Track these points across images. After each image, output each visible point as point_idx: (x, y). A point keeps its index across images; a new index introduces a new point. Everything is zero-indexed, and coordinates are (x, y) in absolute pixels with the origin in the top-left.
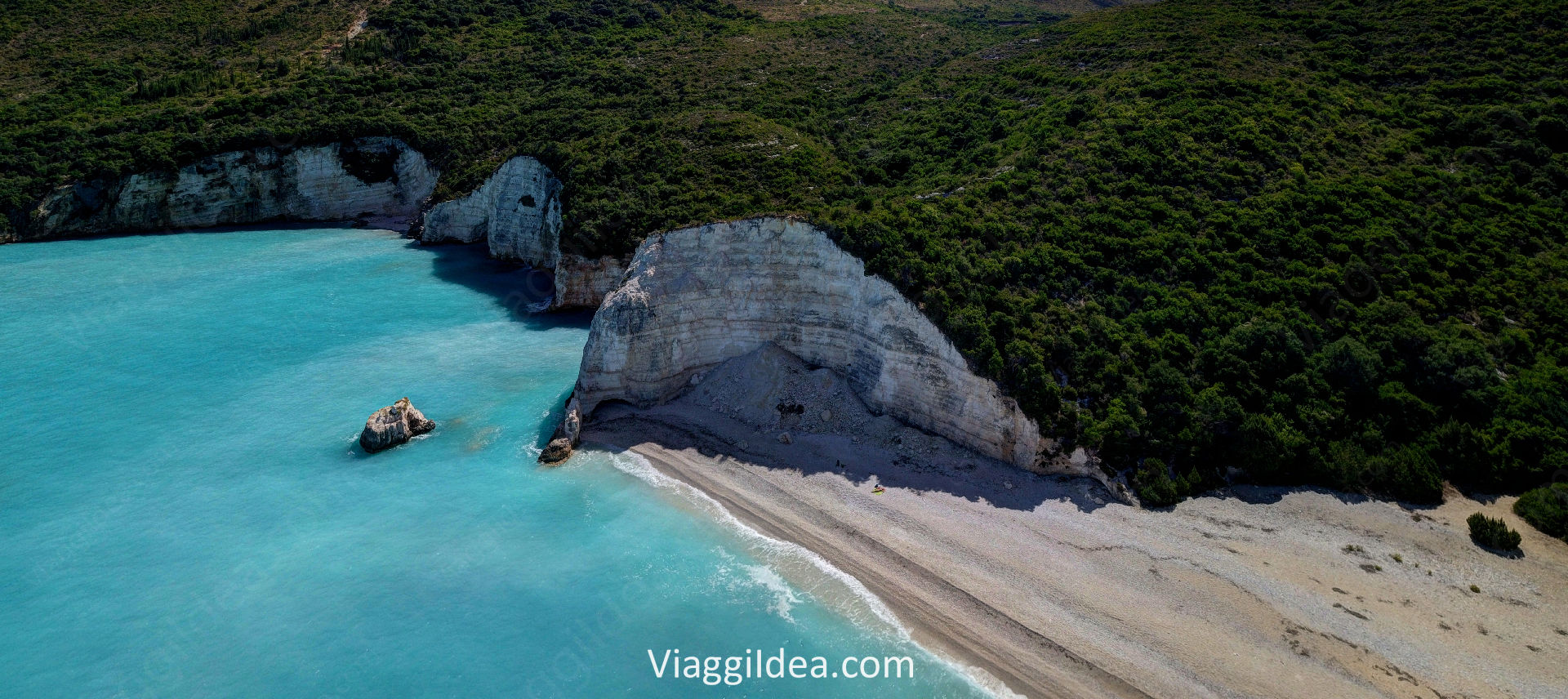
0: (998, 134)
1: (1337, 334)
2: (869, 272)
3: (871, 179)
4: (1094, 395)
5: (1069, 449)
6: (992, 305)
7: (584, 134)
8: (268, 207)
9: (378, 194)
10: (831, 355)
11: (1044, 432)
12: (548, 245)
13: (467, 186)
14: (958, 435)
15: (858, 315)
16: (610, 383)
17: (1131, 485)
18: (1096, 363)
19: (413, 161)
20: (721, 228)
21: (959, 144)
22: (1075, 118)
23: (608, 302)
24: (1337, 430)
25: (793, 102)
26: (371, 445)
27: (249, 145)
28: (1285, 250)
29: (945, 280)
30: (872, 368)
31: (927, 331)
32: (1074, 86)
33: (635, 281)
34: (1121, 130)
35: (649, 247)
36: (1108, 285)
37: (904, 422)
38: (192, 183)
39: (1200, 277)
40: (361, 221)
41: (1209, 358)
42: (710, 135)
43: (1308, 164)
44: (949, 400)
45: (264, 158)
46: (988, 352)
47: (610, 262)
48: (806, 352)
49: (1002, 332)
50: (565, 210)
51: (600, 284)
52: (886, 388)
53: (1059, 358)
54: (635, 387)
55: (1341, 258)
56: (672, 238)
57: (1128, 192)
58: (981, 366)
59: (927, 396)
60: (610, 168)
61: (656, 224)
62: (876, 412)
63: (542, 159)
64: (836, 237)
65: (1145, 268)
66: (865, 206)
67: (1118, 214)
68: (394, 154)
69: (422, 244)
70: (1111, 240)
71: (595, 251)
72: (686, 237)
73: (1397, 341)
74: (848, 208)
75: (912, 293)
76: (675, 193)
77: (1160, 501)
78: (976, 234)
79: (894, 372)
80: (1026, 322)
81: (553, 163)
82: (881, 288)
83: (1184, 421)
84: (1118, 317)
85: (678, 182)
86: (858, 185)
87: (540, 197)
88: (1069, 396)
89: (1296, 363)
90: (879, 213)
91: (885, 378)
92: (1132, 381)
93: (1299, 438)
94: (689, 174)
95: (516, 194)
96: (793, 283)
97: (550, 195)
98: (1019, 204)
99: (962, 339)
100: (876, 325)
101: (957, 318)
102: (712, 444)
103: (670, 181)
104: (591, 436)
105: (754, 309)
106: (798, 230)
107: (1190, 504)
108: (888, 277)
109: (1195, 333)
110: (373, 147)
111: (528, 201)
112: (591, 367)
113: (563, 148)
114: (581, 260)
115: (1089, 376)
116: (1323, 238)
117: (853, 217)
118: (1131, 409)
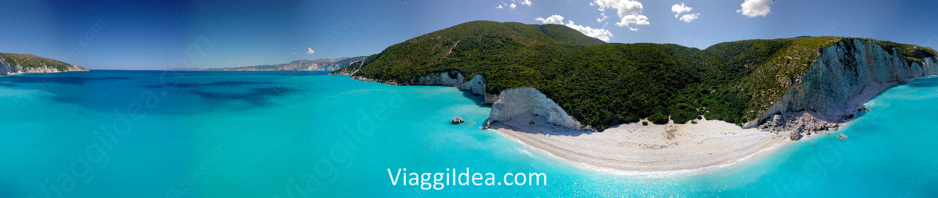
0: (573, 69)
1: (627, 100)
2: (547, 97)
3: (548, 79)
4: (590, 117)
5: (586, 125)
6: (571, 103)
7: (490, 70)
8: (438, 83)
9: (454, 81)
10: (539, 113)
11: (581, 124)
12: (483, 92)
13: (469, 80)
14: (565, 126)
15: (545, 106)
16: (496, 118)
17: (597, 129)
18: (590, 111)
19: (460, 75)
20: (517, 90)
21: (565, 71)
22: (587, 66)
23: (495, 103)
24: (627, 115)
25: (532, 63)
26: (453, 123)
27: (435, 72)
28: (620, 88)
29: (562, 98)
30: (548, 115)
31: (559, 108)
32: (587, 60)
33: (500, 99)
34: (595, 68)
35: (503, 93)
36: (593, 97)
37: (555, 125)
38: (428, 78)
39: (607, 94)
40: (452, 86)
41: (609, 107)
42: (515, 70)
43: (624, 74)
44: (564, 120)
45: (437, 74)
46: (571, 111)
47: (495, 96)
48: (535, 113)
49: (574, 107)
50: (487, 85)
51: (494, 99)
52: (551, 119)
53: (584, 111)
54: (500, 118)
55: (628, 88)
56: (507, 91)
57: (596, 80)
58: (570, 114)
59: (559, 120)
60: (495, 76)
61: (504, 88)
62: (549, 123)
63: (482, 74)
64: (540, 91)
65: (599, 93)
66: (546, 84)
67: (594, 84)
68: (457, 74)
69: (461, 90)
70: (594, 89)
71: (492, 93)
72: (510, 91)
73: (635, 100)
74: (543, 85)
75: (556, 101)
76: (508, 82)
77: (601, 130)
78: (568, 89)
79: (552, 116)
80: (578, 105)
81: (484, 76)
82: (550, 100)
83: (605, 118)
84: (594, 102)
85: (508, 80)
86: (545, 80)
87: (482, 82)
88: (586, 117)
89: (622, 106)
90: (549, 86)
91: (551, 117)
92: (597, 113)
93: (622, 117)
94: (511, 78)
95: (477, 82)
96: (532, 100)
97: (484, 82)
98: (577, 83)
99: (566, 109)
100: (549, 108)
101: (565, 105)
102: (515, 129)
103: (507, 79)
104: (491, 126)
105: (524, 105)
106: (533, 90)
107: (606, 130)
108: (551, 98)
109: (607, 103)
110: (453, 73)
111: (480, 83)
112: (492, 114)
113: (486, 73)
114: (490, 95)
115: (590, 113)
116: (625, 85)
117: (544, 86)
118: (597, 118)
